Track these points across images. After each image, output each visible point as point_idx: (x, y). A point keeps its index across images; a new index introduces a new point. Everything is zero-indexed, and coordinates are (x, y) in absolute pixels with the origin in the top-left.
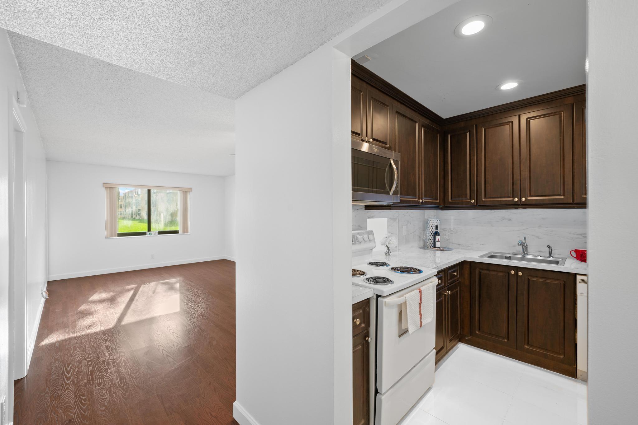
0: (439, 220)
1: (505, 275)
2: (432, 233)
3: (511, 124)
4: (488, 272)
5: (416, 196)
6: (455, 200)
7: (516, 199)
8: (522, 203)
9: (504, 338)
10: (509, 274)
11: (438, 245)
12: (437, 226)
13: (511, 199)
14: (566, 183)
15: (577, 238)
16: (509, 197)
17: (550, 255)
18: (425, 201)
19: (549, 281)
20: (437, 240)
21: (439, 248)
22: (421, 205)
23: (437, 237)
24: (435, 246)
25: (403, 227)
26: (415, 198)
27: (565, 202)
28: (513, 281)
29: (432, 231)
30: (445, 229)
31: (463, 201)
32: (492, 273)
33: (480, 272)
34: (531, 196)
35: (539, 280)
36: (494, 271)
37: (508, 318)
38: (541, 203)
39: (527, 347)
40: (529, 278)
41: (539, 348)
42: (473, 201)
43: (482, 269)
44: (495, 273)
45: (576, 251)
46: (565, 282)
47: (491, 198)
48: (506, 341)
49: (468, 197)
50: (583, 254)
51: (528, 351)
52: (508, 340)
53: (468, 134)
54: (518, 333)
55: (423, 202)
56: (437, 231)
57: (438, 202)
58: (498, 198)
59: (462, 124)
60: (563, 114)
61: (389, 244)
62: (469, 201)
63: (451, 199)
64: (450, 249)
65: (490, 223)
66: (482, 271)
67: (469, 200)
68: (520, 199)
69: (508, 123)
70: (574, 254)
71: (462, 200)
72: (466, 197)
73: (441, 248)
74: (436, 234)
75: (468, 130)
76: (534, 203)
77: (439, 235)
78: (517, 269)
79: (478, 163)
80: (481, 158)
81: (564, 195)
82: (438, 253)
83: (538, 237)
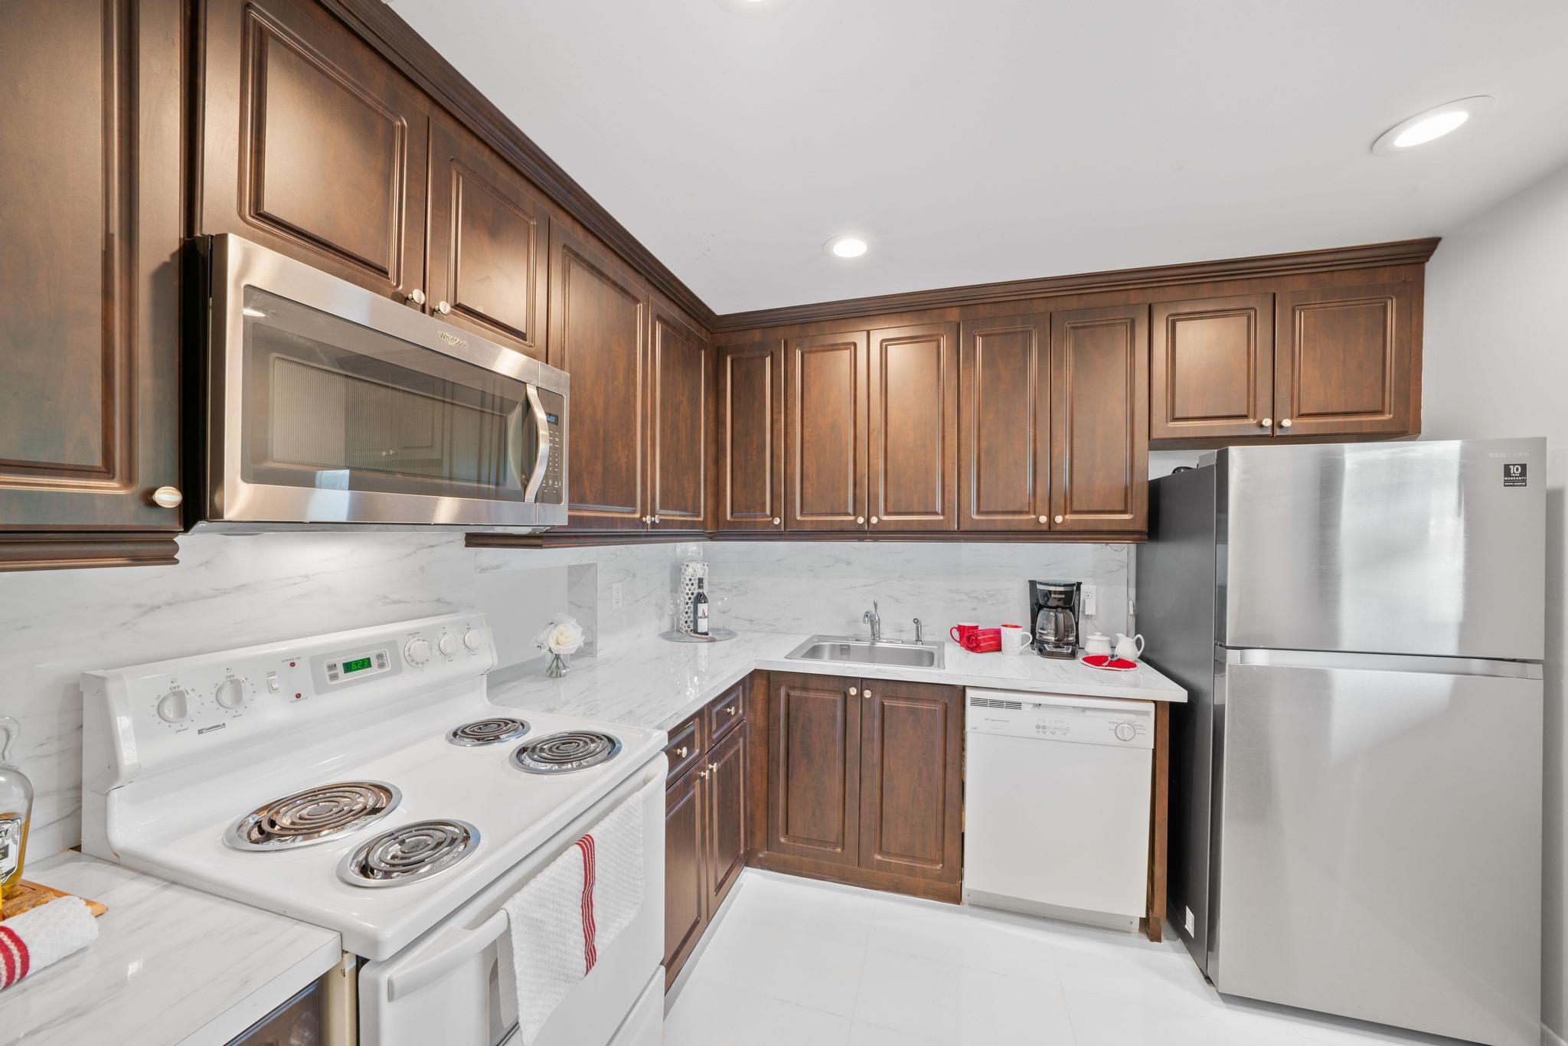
0: (706, 564)
1: (839, 698)
2: (690, 595)
3: (853, 348)
4: (805, 694)
5: (634, 505)
6: (739, 518)
7: (861, 520)
8: (871, 529)
9: (835, 845)
10: (846, 695)
11: (703, 625)
12: (701, 580)
13: (852, 518)
14: (946, 489)
15: (959, 601)
16: (848, 514)
17: (918, 640)
18: (661, 520)
19: (918, 706)
20: (700, 614)
21: (706, 634)
22: (651, 530)
23: (702, 607)
24: (695, 631)
25: (610, 588)
26: (634, 512)
27: (945, 528)
28: (854, 710)
29: (690, 592)
30: (721, 584)
31: (758, 520)
32: (812, 695)
33: (788, 696)
34: (887, 513)
35: (902, 704)
36: (817, 690)
37: (844, 799)
38: (905, 528)
39: (878, 857)
40: (884, 701)
41: (902, 856)
42: (777, 521)
43: (793, 688)
44: (819, 695)
45: (961, 629)
46: (946, 704)
47: (812, 514)
48: (839, 850)
49: (768, 512)
50: (971, 636)
51: (881, 866)
52: (843, 849)
53: (768, 360)
54: (862, 830)
55: (657, 522)
56: (701, 591)
57: (699, 521)
58: (827, 514)
59: (757, 335)
60: (943, 342)
61: (558, 643)
62: (769, 521)
63: (732, 513)
64: (730, 634)
65: (812, 570)
66: (792, 693)
67: (768, 517)
68: (868, 520)
69: (846, 346)
70: (956, 634)
71: (756, 517)
72: (764, 510)
73: (710, 634)
74: (700, 598)
75: (769, 352)
76: (892, 528)
77: (705, 602)
78: (862, 683)
79: (788, 431)
80: (794, 421)
81: (943, 514)
82: (703, 647)
83: (897, 600)
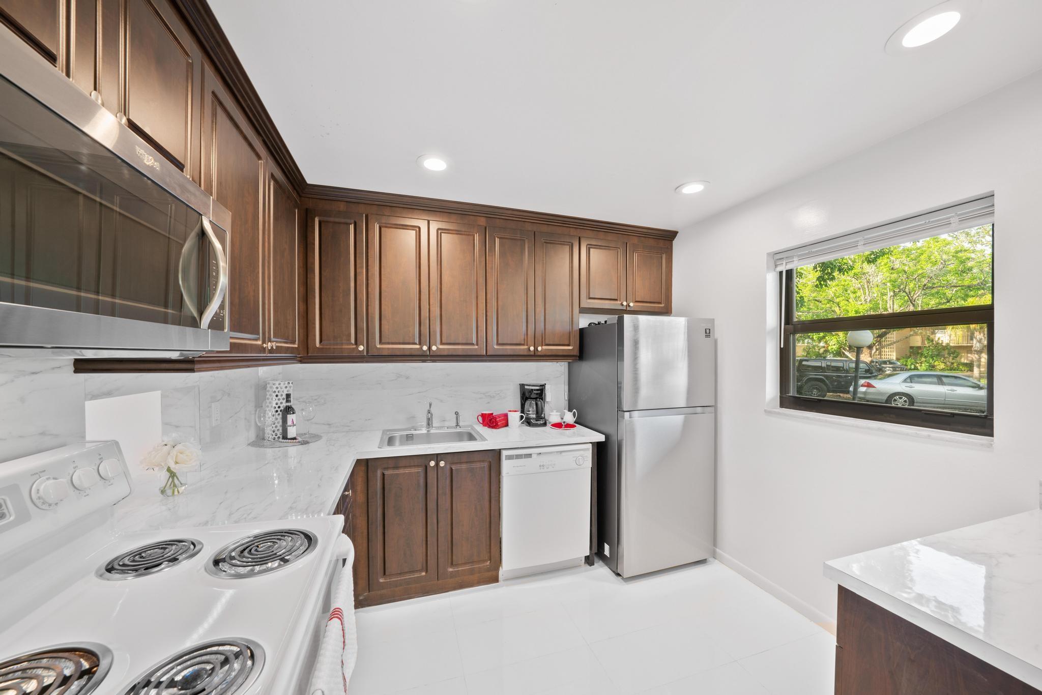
0: (291, 382)
1: (420, 470)
2: (277, 409)
3: (418, 229)
4: (396, 472)
5: (258, 334)
6: (327, 345)
7: (425, 348)
8: (431, 354)
9: (421, 571)
10: (426, 467)
11: (292, 432)
12: (288, 396)
13: (418, 346)
14: (479, 329)
15: (480, 398)
16: (415, 344)
17: (457, 425)
18: (277, 347)
19: (474, 465)
20: (289, 422)
21: (295, 439)
22: (269, 355)
23: (290, 418)
24: (285, 437)
25: (210, 407)
26: (256, 340)
27: (479, 353)
28: (432, 476)
29: (277, 406)
30: (301, 398)
31: (344, 347)
32: (401, 471)
33: (384, 475)
34: (442, 343)
35: (464, 466)
36: (405, 467)
37: (427, 538)
38: (454, 353)
39: (450, 570)
40: (452, 467)
41: (465, 564)
42: (361, 348)
43: (387, 468)
44: (407, 471)
45: (483, 416)
46: (490, 462)
47: (389, 343)
48: (424, 574)
49: (353, 341)
50: (492, 419)
51: (452, 575)
52: (427, 572)
53: (352, 227)
54: (439, 555)
55: (274, 348)
56: (288, 404)
57: (296, 348)
58: (400, 343)
59: (342, 207)
60: (477, 237)
61: (176, 463)
62: (353, 348)
63: (321, 341)
64: (317, 437)
65: (380, 384)
66: (386, 473)
67: (353, 345)
68: (430, 348)
69: (413, 227)
70: (480, 419)
71: (342, 345)
72: (349, 339)
73: (300, 439)
74: (288, 410)
75: (353, 221)
76: (445, 353)
77: (293, 413)
78: (437, 457)
79: (369, 282)
80: (373, 275)
81: (477, 345)
82: (293, 450)
83: (441, 401)
